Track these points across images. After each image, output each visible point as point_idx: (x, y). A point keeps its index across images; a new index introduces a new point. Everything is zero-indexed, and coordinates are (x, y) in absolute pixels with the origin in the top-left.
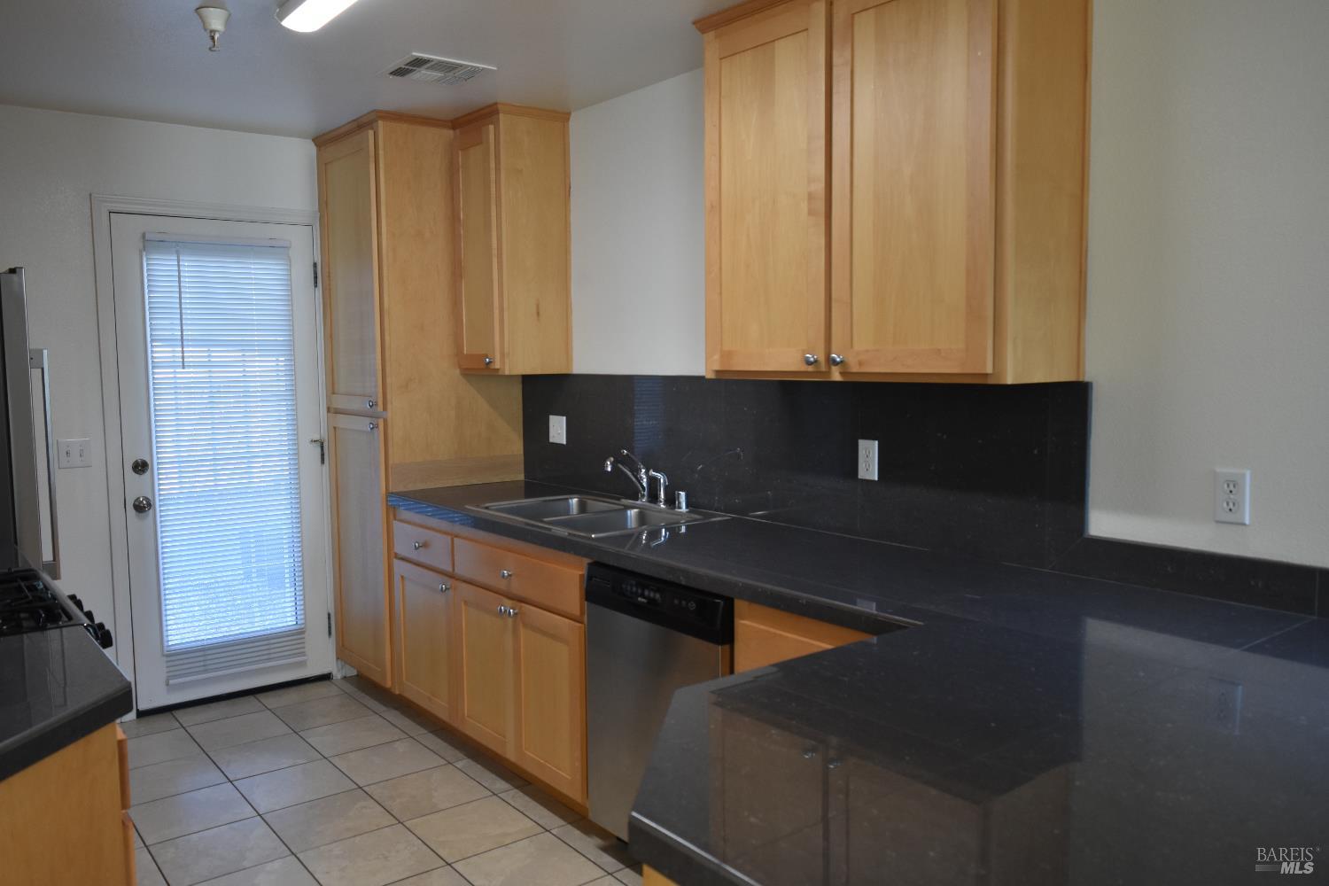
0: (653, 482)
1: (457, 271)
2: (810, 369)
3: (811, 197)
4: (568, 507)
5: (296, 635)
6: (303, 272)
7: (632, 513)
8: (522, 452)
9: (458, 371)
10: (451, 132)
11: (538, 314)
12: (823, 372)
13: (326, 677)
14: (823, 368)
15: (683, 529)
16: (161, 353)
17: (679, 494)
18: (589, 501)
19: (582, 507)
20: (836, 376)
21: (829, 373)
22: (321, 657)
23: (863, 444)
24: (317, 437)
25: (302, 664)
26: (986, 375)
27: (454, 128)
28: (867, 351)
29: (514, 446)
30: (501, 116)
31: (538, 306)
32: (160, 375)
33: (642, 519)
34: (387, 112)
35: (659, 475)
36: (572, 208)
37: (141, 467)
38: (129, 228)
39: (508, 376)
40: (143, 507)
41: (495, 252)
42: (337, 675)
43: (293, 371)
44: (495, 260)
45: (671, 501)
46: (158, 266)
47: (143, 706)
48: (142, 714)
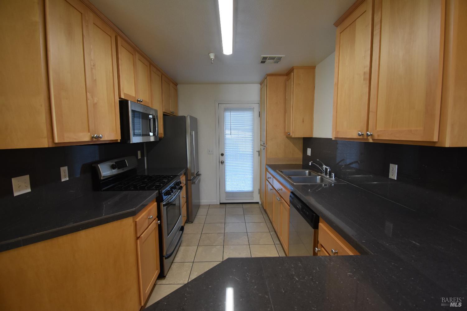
0: (326, 169)
1: (285, 112)
2: (361, 137)
3: (365, 73)
4: (305, 173)
5: (252, 193)
6: (257, 114)
7: (319, 177)
8: (302, 157)
9: (285, 136)
10: (286, 77)
11: (303, 121)
12: (365, 139)
13: (258, 203)
14: (365, 137)
15: (333, 185)
16: (227, 132)
17: (332, 174)
18: (312, 172)
19: (310, 174)
20: (371, 141)
21: (367, 139)
22: (257, 199)
23: (391, 166)
24: (258, 150)
25: (252, 199)
26: (435, 142)
27: (287, 76)
28: (381, 131)
29: (300, 155)
30: (295, 70)
31: (303, 119)
32: (228, 137)
33: (322, 180)
34: (269, 74)
35: (327, 167)
36: (315, 92)
37: (222, 155)
38: (223, 106)
39: (294, 138)
40: (222, 163)
41: (292, 106)
42: (260, 203)
43: (253, 136)
44: (292, 108)
45: (330, 176)
46: (227, 114)
47: (221, 202)
48: (221, 203)
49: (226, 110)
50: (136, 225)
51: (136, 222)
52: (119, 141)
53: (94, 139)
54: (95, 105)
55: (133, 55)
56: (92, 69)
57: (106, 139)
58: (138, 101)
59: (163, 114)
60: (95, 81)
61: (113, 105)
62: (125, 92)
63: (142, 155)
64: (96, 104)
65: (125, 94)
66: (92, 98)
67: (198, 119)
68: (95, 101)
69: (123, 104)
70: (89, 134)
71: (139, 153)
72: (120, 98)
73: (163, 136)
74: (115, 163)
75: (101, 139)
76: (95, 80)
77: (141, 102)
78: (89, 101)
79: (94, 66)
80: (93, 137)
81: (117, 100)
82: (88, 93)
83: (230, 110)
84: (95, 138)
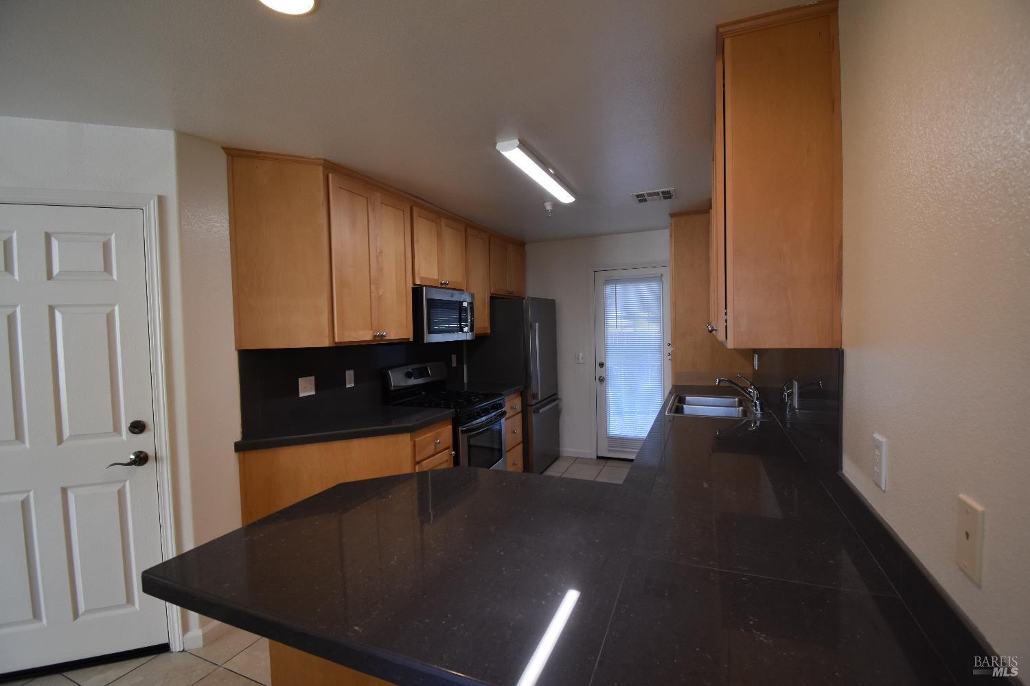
16: (611, 322)
32: (611, 331)
37: (602, 365)
38: (602, 276)
40: (602, 380)
46: (609, 290)
47: (599, 455)
48: (599, 458)
49: (609, 281)
50: (414, 445)
51: (415, 441)
52: (411, 340)
53: (377, 338)
54: (380, 298)
55: (437, 223)
56: (377, 257)
57: (392, 338)
58: (442, 284)
59: (490, 297)
60: (380, 270)
61: (404, 294)
62: (422, 276)
63: (460, 362)
64: (381, 296)
65: (421, 278)
66: (377, 290)
67: (557, 302)
68: (381, 293)
69: (417, 291)
70: (372, 332)
71: (454, 357)
72: (414, 284)
73: (489, 332)
74: (412, 369)
75: (386, 338)
76: (382, 268)
77: (447, 284)
78: (372, 294)
79: (381, 252)
80: (376, 336)
81: (410, 286)
82: (372, 286)
83: (616, 281)
84: (379, 336)
